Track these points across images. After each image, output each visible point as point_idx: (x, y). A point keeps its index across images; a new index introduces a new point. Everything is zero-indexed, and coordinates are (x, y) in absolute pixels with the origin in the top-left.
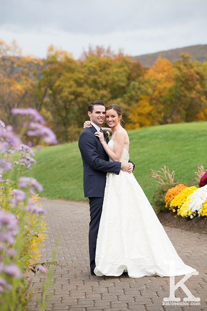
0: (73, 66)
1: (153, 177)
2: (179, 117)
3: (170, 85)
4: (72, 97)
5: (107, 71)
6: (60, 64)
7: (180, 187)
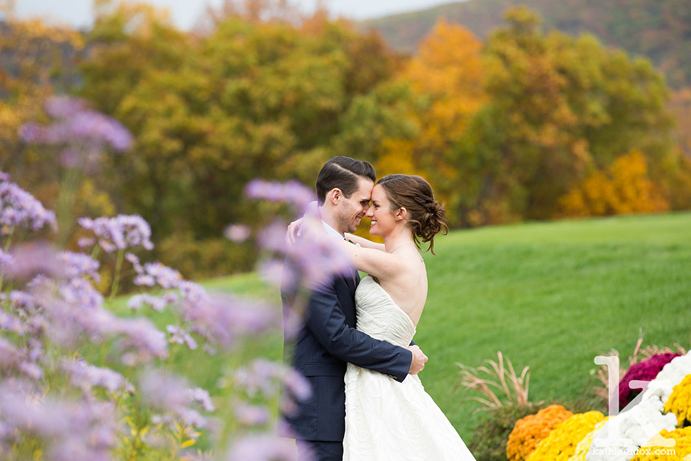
0: (175, 49)
1: (465, 387)
2: (504, 206)
3: (474, 107)
4: (173, 145)
5: (283, 64)
6: (136, 44)
7: (552, 415)
